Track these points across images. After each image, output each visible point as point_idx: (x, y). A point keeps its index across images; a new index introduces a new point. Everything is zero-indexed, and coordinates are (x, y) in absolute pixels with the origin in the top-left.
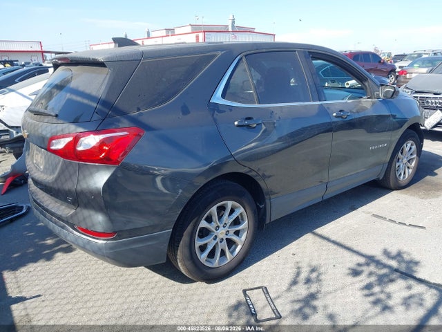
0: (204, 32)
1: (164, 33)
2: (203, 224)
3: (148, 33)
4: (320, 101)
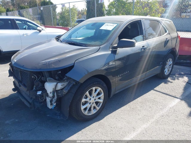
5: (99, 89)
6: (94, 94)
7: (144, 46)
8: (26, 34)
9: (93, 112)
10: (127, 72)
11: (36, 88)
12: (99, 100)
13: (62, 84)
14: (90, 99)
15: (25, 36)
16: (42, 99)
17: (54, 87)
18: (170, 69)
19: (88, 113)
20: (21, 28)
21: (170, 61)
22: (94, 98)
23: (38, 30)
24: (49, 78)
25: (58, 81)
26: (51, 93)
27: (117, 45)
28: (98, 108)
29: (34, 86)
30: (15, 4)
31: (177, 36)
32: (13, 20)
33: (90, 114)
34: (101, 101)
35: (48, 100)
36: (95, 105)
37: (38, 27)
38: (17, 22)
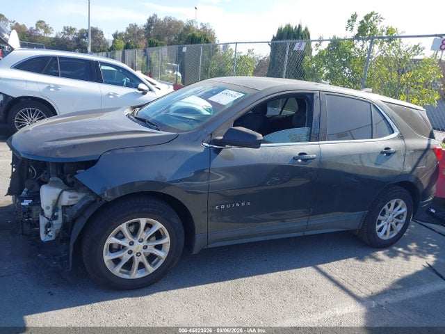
5: (158, 226)
6: (143, 234)
7: (305, 154)
8: (114, 95)
9: (136, 274)
10: (243, 204)
11: (27, 192)
12: (157, 252)
13: (73, 194)
14: (132, 243)
15: (111, 97)
16: (29, 217)
17: (55, 197)
18: (400, 227)
19: (120, 272)
20: (108, 81)
21: (398, 207)
22: (145, 243)
23: (140, 90)
24: (56, 179)
25: (67, 187)
26: (48, 208)
27: (222, 138)
28: (151, 269)
29: (26, 189)
30: (152, 35)
31: (425, 147)
32: (97, 63)
33: (127, 277)
34: (163, 254)
35: (43, 221)
36: (143, 259)
37: (144, 83)
38: (103, 68)
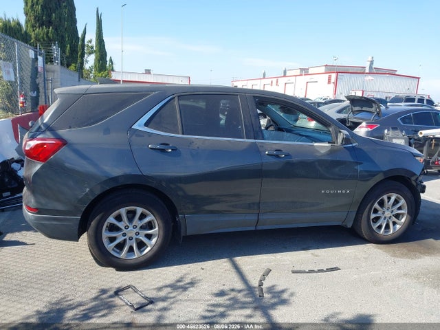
0: (337, 73)
1: (298, 72)
2: (111, 220)
3: (285, 72)
4: (255, 139)
